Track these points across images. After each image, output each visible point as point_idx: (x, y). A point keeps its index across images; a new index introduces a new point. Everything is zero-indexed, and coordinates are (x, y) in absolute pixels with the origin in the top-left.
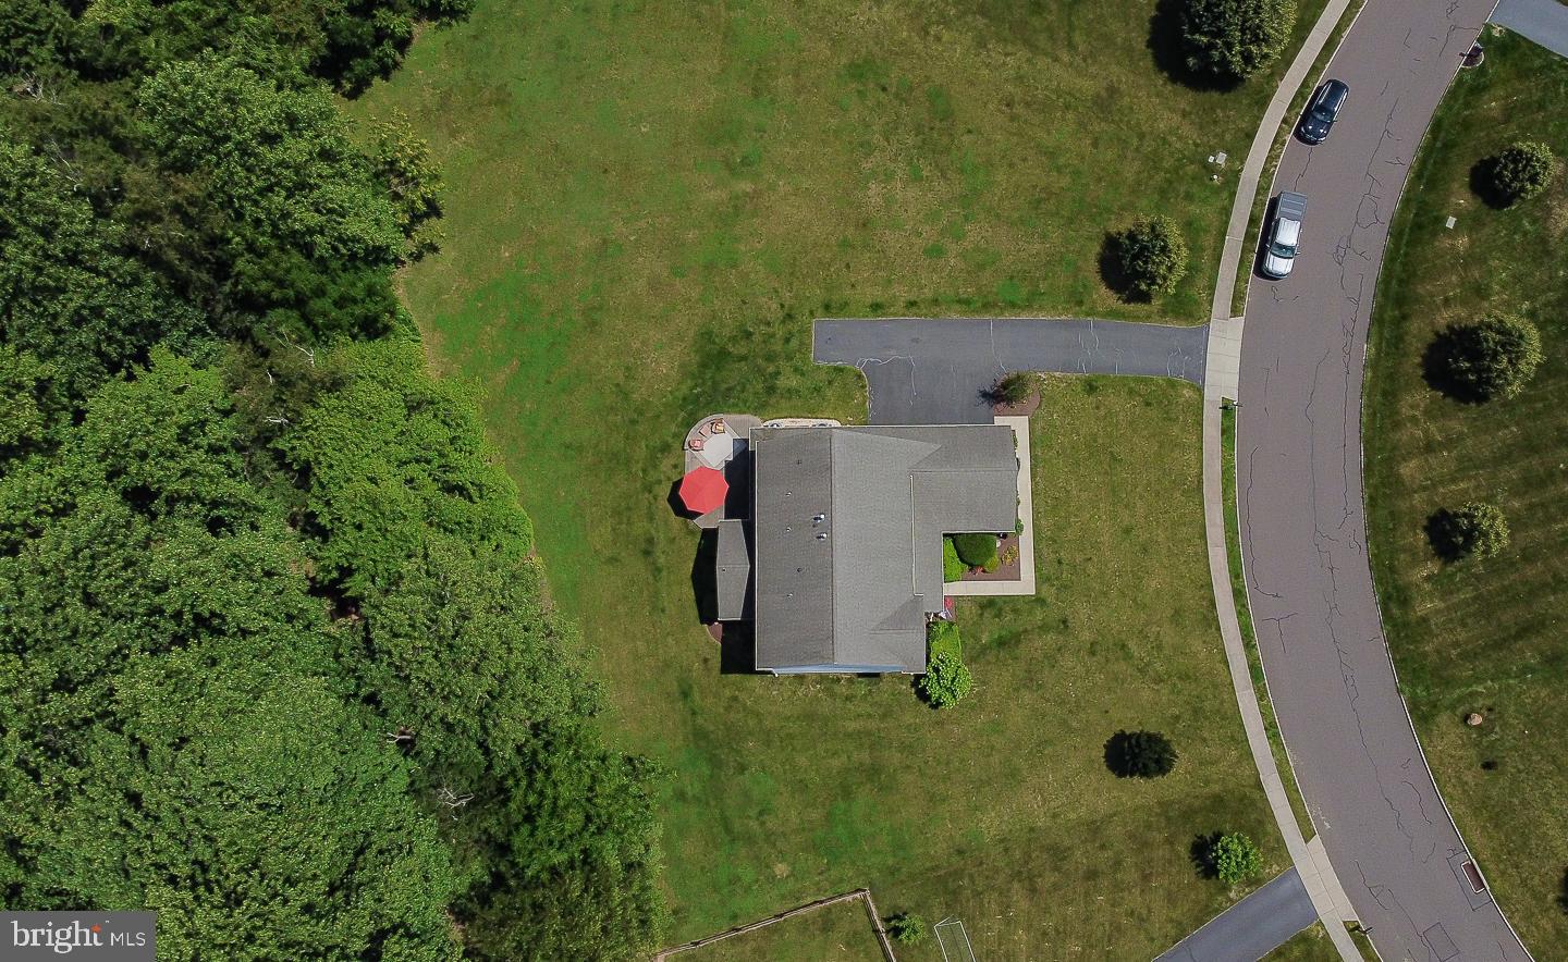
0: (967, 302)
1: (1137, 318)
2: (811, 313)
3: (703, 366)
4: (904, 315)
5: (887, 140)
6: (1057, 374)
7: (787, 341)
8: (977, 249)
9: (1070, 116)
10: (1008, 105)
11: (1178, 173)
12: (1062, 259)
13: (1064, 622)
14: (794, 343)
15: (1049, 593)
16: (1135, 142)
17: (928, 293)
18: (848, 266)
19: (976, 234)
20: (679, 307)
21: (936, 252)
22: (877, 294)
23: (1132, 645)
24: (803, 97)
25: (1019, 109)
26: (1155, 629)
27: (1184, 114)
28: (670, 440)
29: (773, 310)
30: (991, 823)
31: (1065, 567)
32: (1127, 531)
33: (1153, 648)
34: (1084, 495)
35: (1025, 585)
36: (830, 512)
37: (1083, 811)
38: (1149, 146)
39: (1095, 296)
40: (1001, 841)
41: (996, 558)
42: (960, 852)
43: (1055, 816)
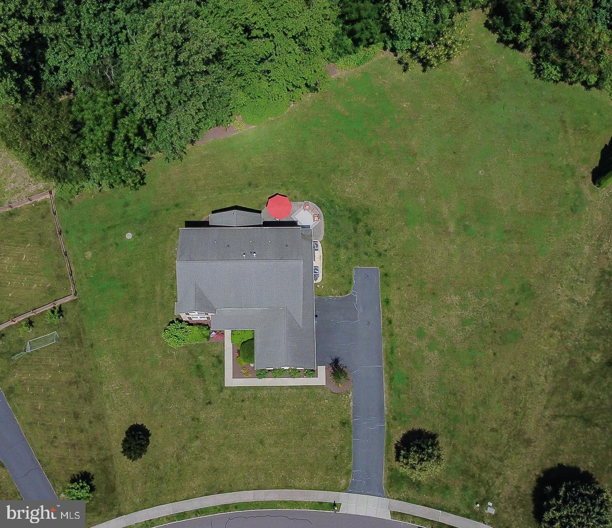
0: (392, 352)
1: (387, 452)
2: (382, 267)
3: (350, 210)
4: (383, 317)
5: (486, 306)
6: (352, 404)
7: (366, 254)
8: (423, 358)
9: (510, 415)
10: (513, 377)
11: (479, 482)
12: (420, 408)
13: (210, 403)
14: (365, 257)
15: (226, 394)
16: (498, 455)
17: (396, 331)
18: (410, 285)
19: (433, 356)
20: (382, 196)
21: (421, 334)
22: (395, 302)
23: (197, 443)
24: (508, 257)
25: (511, 384)
26: (207, 457)
27: (517, 487)
28: (310, 195)
29: (383, 246)
30: (106, 361)
31: (240, 404)
32: (262, 442)
33: (196, 455)
34: (281, 416)
35: (230, 381)
36: (258, 258)
37: (109, 412)
38: (495, 464)
39: (399, 428)
40: (96, 367)
41: (244, 364)
42: (92, 345)
43: (107, 396)
